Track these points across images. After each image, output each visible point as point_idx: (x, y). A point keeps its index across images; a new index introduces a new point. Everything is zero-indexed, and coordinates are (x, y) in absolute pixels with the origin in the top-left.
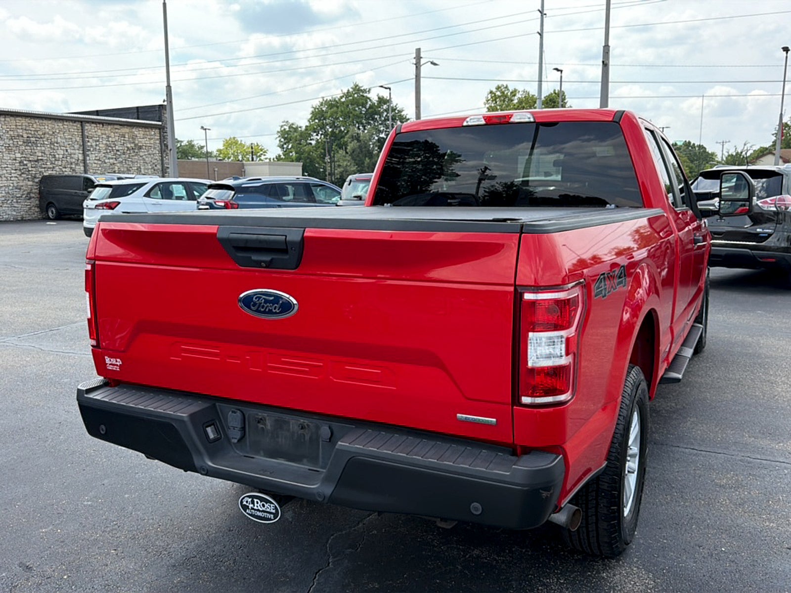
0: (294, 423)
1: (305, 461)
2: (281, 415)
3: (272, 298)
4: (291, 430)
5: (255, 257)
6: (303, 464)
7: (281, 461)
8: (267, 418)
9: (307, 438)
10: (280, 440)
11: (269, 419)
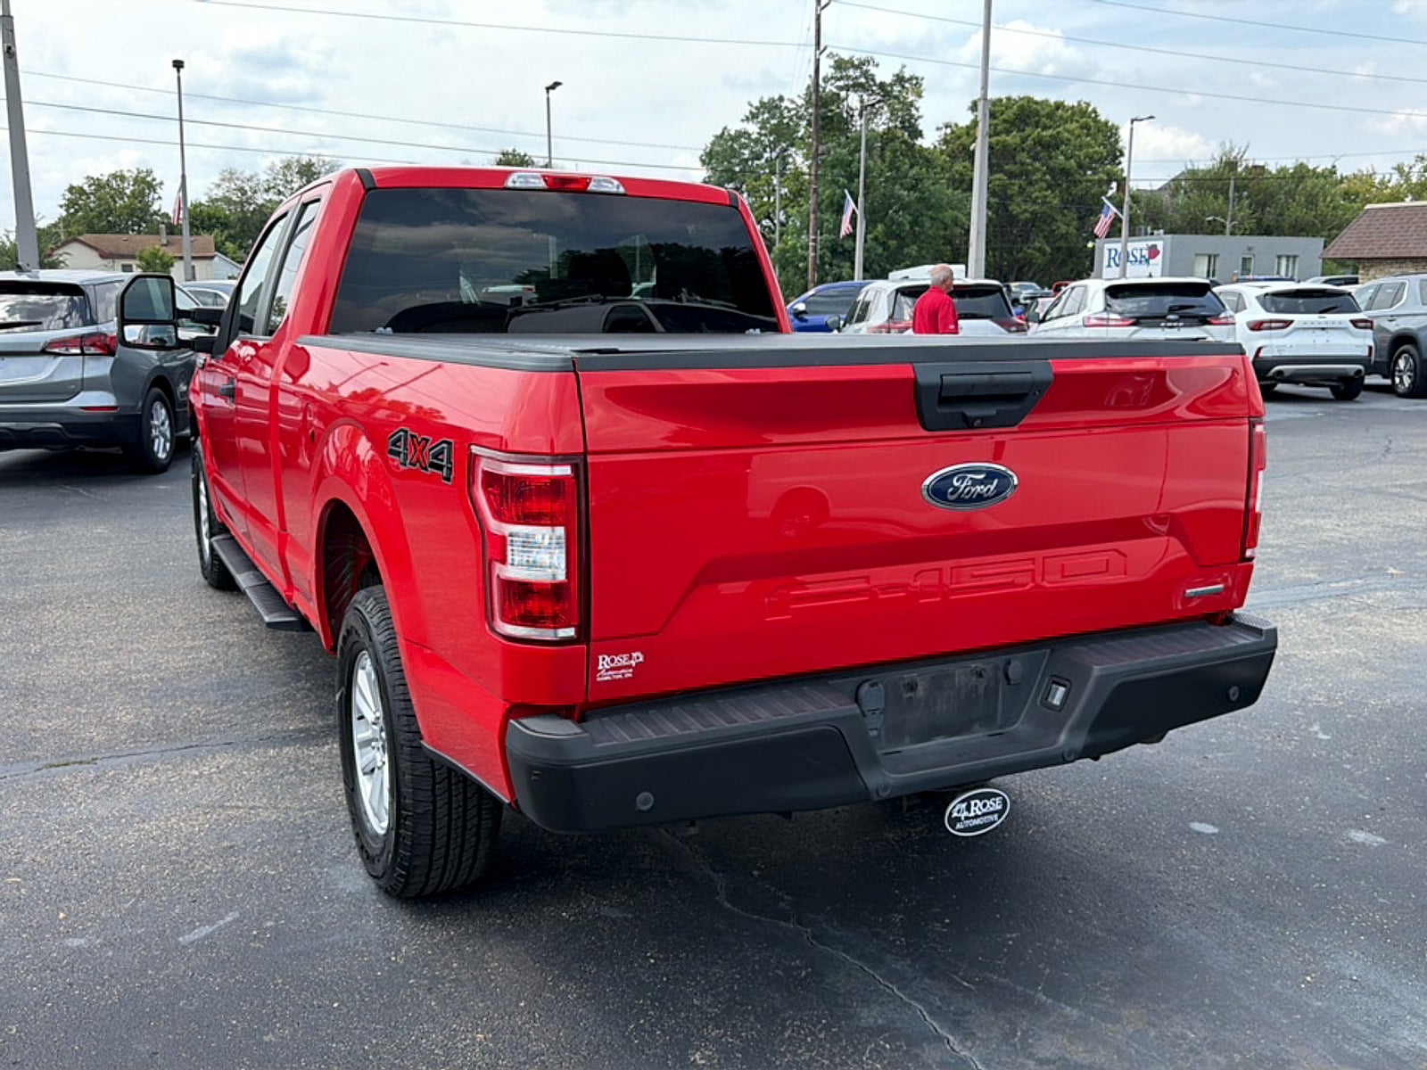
0: (961, 673)
1: (976, 727)
2: (939, 668)
3: (982, 476)
4: (957, 685)
5: (971, 412)
6: (974, 733)
7: (940, 740)
8: (918, 679)
9: (981, 690)
10: (938, 708)
11: (921, 677)
